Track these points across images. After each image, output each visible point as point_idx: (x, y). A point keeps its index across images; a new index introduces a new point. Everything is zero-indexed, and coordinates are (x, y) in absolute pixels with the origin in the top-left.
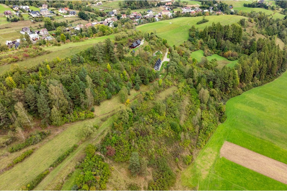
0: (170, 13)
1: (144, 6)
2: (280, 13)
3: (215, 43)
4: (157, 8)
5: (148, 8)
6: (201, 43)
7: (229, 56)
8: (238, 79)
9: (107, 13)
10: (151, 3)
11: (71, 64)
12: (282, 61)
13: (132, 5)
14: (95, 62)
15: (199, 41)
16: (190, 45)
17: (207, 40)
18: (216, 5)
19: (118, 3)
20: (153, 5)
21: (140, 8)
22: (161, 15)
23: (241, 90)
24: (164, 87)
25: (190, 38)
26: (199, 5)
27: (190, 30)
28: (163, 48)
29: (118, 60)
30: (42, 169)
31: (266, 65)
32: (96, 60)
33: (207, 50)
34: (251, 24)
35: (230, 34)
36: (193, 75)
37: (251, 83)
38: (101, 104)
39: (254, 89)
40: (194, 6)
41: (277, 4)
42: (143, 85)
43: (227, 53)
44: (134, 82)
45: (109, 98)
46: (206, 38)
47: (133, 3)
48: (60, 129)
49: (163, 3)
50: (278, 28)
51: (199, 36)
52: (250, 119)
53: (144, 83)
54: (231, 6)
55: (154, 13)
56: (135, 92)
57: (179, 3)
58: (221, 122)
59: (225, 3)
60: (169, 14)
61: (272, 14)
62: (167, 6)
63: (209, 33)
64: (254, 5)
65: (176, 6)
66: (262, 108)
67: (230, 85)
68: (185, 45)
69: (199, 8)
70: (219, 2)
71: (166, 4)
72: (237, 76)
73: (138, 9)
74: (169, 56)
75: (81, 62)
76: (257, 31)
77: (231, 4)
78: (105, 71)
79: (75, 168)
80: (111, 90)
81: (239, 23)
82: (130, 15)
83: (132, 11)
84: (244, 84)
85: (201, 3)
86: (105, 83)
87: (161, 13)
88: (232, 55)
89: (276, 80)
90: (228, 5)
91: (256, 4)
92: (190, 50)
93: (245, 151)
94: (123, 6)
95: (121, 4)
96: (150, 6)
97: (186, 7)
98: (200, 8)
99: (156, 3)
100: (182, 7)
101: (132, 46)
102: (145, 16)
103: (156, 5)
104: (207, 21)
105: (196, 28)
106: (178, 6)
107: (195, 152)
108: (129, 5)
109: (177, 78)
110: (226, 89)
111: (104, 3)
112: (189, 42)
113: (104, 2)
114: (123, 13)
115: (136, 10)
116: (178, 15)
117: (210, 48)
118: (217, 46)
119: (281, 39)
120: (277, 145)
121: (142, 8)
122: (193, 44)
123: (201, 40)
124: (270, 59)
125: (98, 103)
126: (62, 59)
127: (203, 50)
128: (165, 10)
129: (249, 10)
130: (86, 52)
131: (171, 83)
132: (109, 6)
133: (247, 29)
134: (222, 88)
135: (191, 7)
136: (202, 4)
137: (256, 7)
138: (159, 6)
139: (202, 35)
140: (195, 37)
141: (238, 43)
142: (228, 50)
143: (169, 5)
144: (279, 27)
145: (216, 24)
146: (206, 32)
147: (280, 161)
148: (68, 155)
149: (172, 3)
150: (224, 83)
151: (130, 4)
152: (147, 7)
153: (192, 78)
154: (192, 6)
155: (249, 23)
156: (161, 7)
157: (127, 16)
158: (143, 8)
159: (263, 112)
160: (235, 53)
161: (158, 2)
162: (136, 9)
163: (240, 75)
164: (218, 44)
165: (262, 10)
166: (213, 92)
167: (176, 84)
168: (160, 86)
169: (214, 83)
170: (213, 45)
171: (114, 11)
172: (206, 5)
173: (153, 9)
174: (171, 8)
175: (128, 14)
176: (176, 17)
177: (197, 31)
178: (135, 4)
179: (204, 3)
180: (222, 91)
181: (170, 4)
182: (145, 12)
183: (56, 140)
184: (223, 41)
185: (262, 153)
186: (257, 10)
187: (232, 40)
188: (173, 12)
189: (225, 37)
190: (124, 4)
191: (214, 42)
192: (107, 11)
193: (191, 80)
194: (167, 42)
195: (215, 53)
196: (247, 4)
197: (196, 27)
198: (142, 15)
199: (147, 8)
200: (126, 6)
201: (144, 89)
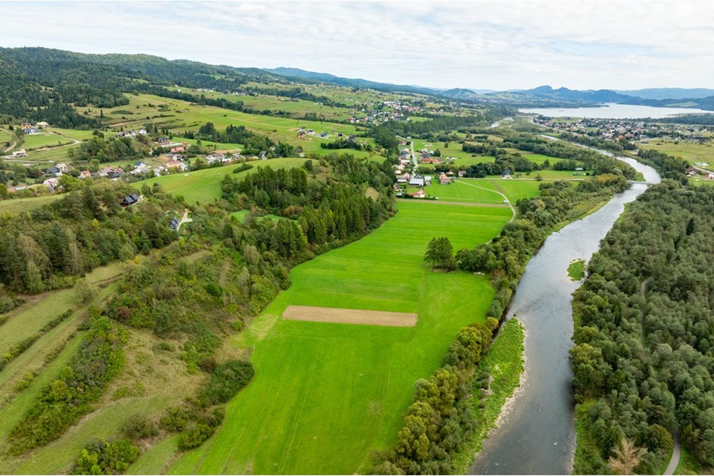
0: (183, 164)
1: (126, 154)
2: (382, 155)
3: (267, 197)
4: (154, 158)
5: (135, 159)
6: (245, 200)
7: (291, 213)
8: (305, 239)
9: (45, 171)
10: (139, 149)
11: (31, 222)
12: (369, 212)
13: (99, 153)
14: (72, 219)
15: (240, 196)
16: (225, 204)
17: (253, 194)
18: (273, 149)
19: (66, 152)
20: (145, 154)
21: (118, 160)
22: (166, 170)
23: (312, 254)
24: (189, 251)
25: (225, 194)
26: (240, 150)
27: (223, 183)
28: (178, 207)
29: (107, 217)
30: (28, 334)
31: (344, 217)
32: (72, 216)
33: (255, 209)
34: (325, 169)
35: (290, 182)
36: (232, 233)
37: (326, 243)
38: (93, 270)
39: (332, 251)
40: (231, 151)
41: (377, 142)
42: (154, 249)
43: (287, 210)
44: (139, 244)
45: (103, 264)
46: (251, 192)
47: (101, 150)
48: (38, 298)
49: (165, 148)
50: (370, 174)
51: (239, 189)
52: (324, 280)
53: (155, 245)
54: (300, 148)
55: (149, 167)
56: (144, 257)
57: (199, 147)
58: (283, 289)
59: (287, 144)
60: (183, 166)
61: (368, 157)
62: (174, 153)
63: (254, 184)
64: (337, 145)
65: (193, 153)
66: (342, 268)
67: (293, 246)
68: (217, 205)
69: (241, 154)
70: (277, 144)
71: (173, 150)
72: (302, 234)
73: (113, 161)
74: (190, 216)
75: (48, 219)
76: (335, 178)
77: (299, 145)
78: (90, 230)
79: (79, 330)
80: (105, 253)
81: (304, 168)
82: (99, 172)
83: (101, 166)
84: (317, 246)
85: (243, 146)
86: (94, 244)
87: (165, 166)
88: (296, 212)
89: (364, 238)
90: (292, 147)
91: (340, 144)
92: (227, 210)
93: (315, 309)
94: (78, 156)
95: (75, 153)
96: (140, 155)
97: (214, 153)
98: (243, 154)
99: (151, 149)
100: (207, 154)
101: (125, 202)
102: (132, 172)
103: (151, 153)
104: (250, 167)
105: (233, 178)
106: (199, 153)
107: (247, 319)
108: (91, 155)
109: (208, 240)
110: (288, 252)
111: (30, 152)
112: (223, 200)
113: (30, 150)
114: (82, 170)
115: (108, 164)
116: (199, 167)
117: (260, 205)
118: (271, 200)
119: (375, 188)
120: (356, 297)
121: (121, 159)
122: (230, 202)
123: (244, 195)
124: (350, 208)
125: (89, 269)
126: (16, 215)
127: (249, 209)
128: (171, 161)
129: (328, 152)
130: (52, 205)
131: (199, 246)
132: (45, 157)
133: (317, 176)
134: (281, 251)
135: (225, 154)
136: (246, 147)
137: (342, 148)
138: (158, 155)
139: (244, 188)
140: (232, 192)
141: (302, 194)
142: (289, 204)
143: (180, 153)
144: (372, 172)
145: (263, 168)
146: (249, 182)
147: (358, 309)
148: (62, 320)
149: (185, 148)
150: (284, 244)
151: (93, 152)
152: (133, 157)
153: (232, 237)
154: (226, 152)
155: (321, 167)
156: (163, 157)
157: (93, 173)
158: (125, 160)
159: (342, 272)
160: (300, 208)
161: (156, 148)
162: (108, 161)
163: (308, 233)
164: (271, 198)
165: (350, 151)
166: (267, 255)
167: (207, 247)
168: (182, 248)
169: (268, 245)
170: (264, 199)
171: (59, 166)
172: (253, 149)
173: (147, 160)
174: (183, 157)
175: (94, 171)
176: (195, 170)
177: (234, 182)
178: (106, 153)
179: (250, 145)
180: (282, 256)
181: (182, 149)
182: (129, 166)
183: (35, 309)
184: (279, 193)
185: (337, 307)
186: (341, 152)
187: (294, 191)
188: (189, 162)
189: (281, 187)
190: (80, 154)
191: (264, 195)
192: (44, 167)
193: (229, 240)
194: (185, 198)
195: (269, 213)
196: (327, 144)
197: (233, 176)
198: (125, 171)
199: (132, 159)
200: (85, 156)
201: (157, 253)
